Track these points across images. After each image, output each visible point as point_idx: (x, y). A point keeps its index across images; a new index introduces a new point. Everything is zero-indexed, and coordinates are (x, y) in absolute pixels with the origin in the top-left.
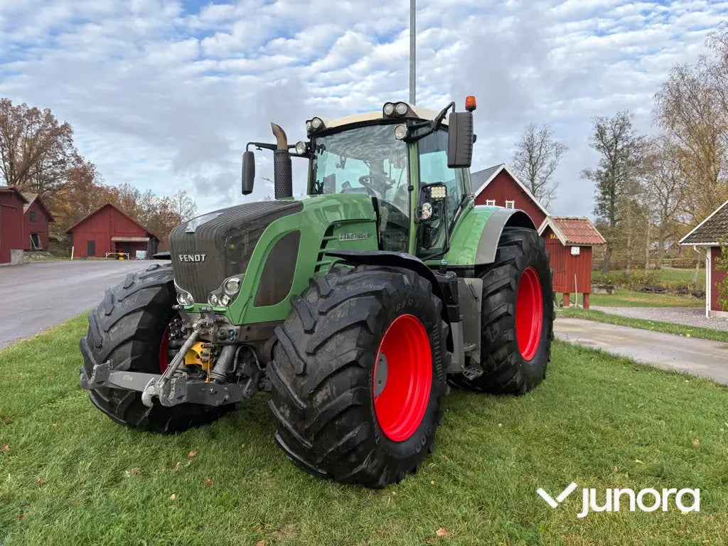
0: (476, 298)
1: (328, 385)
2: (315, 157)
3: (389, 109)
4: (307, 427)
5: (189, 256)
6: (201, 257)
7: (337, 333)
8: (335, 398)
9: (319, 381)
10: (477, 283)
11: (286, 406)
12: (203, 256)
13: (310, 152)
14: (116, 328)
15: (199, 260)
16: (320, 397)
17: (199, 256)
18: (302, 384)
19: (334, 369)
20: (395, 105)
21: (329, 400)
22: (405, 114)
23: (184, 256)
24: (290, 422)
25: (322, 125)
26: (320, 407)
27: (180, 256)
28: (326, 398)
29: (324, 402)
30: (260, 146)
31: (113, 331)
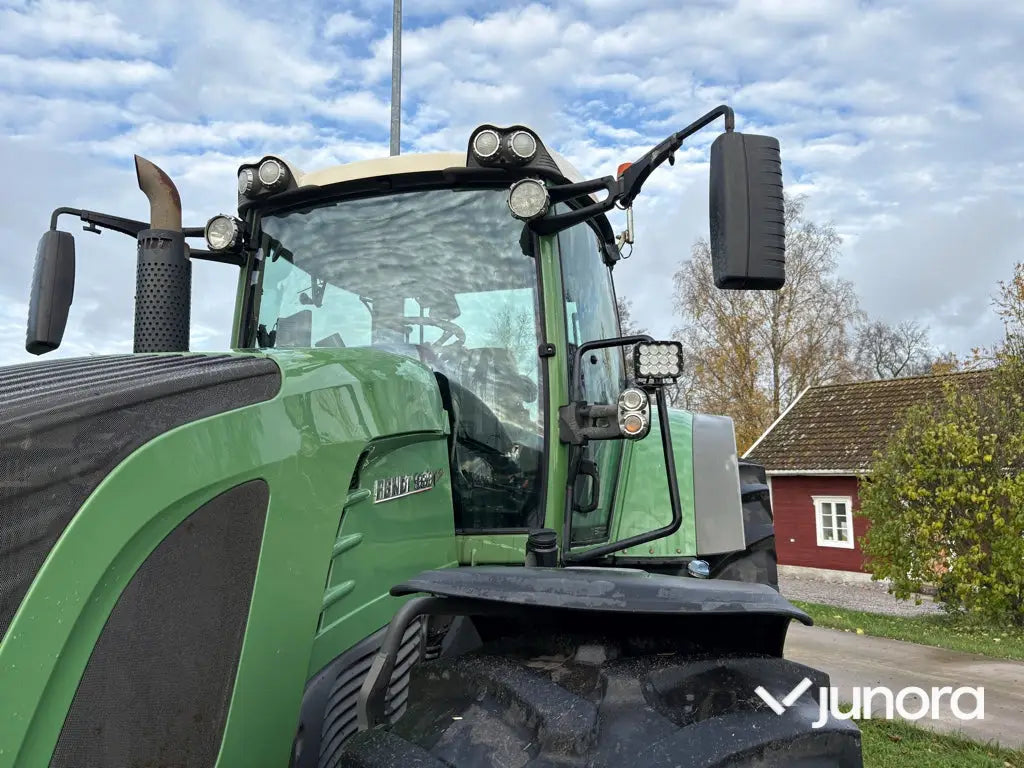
2: (257, 265)
3: (488, 145)
13: (246, 251)
20: (504, 133)
22: (530, 160)
25: (288, 178)
30: (95, 221)
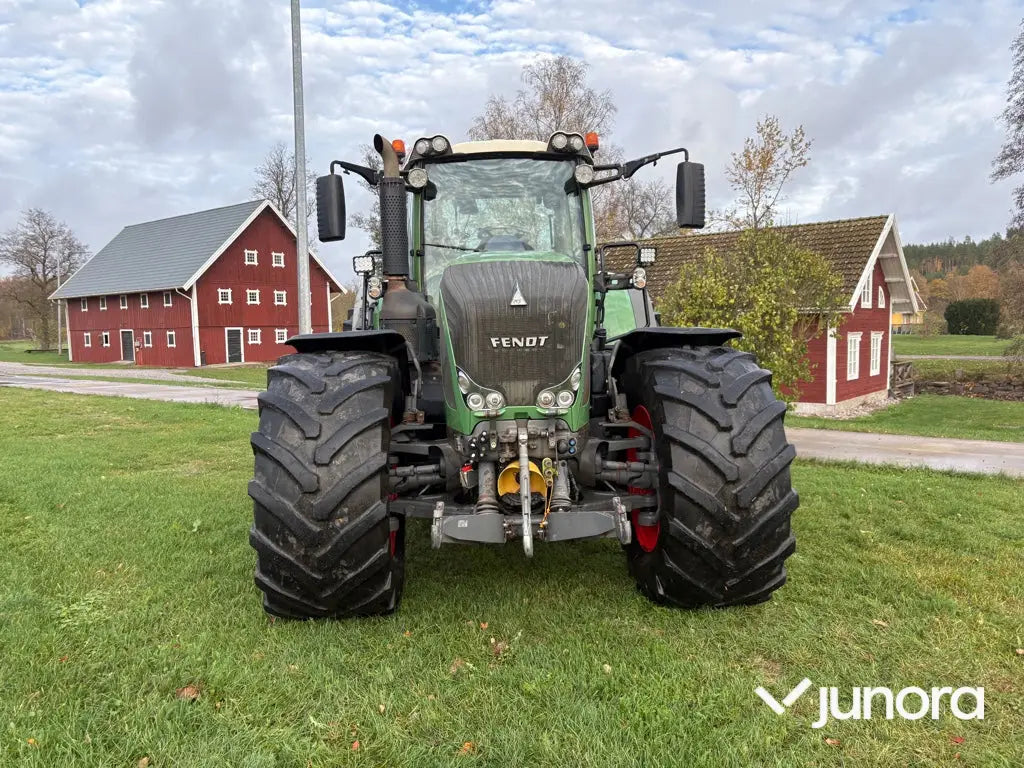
1: (770, 489)
3: (560, 142)
4: (735, 543)
5: (515, 340)
6: (539, 341)
7: (764, 428)
8: (778, 502)
9: (762, 485)
11: (706, 523)
12: (543, 339)
14: (342, 458)
15: (534, 344)
16: (759, 505)
17: (535, 339)
18: (734, 492)
19: (779, 468)
21: (772, 504)
23: (503, 340)
24: (711, 542)
26: (760, 515)
27: (493, 340)
28: (768, 504)
29: (766, 509)
30: (348, 168)
31: (337, 462)
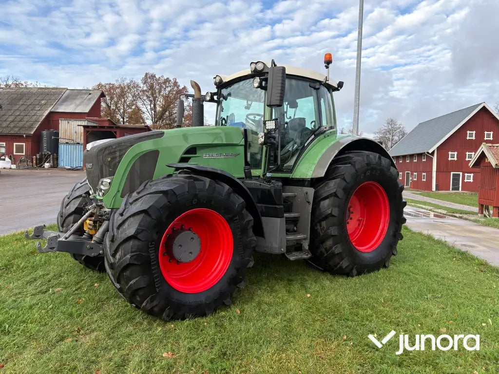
0: (309, 202)
10: (311, 191)
